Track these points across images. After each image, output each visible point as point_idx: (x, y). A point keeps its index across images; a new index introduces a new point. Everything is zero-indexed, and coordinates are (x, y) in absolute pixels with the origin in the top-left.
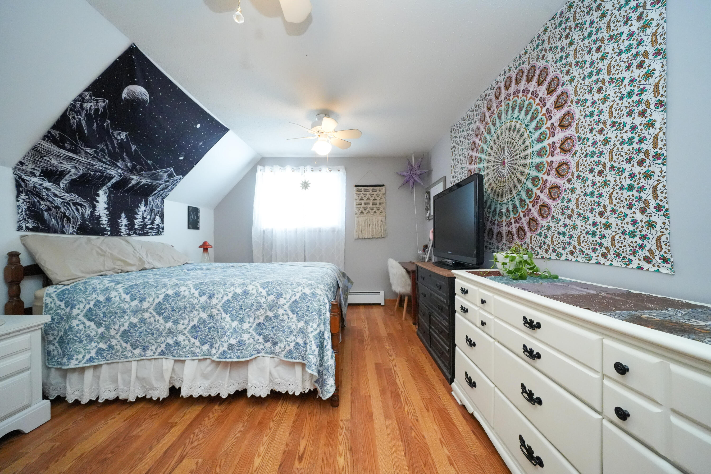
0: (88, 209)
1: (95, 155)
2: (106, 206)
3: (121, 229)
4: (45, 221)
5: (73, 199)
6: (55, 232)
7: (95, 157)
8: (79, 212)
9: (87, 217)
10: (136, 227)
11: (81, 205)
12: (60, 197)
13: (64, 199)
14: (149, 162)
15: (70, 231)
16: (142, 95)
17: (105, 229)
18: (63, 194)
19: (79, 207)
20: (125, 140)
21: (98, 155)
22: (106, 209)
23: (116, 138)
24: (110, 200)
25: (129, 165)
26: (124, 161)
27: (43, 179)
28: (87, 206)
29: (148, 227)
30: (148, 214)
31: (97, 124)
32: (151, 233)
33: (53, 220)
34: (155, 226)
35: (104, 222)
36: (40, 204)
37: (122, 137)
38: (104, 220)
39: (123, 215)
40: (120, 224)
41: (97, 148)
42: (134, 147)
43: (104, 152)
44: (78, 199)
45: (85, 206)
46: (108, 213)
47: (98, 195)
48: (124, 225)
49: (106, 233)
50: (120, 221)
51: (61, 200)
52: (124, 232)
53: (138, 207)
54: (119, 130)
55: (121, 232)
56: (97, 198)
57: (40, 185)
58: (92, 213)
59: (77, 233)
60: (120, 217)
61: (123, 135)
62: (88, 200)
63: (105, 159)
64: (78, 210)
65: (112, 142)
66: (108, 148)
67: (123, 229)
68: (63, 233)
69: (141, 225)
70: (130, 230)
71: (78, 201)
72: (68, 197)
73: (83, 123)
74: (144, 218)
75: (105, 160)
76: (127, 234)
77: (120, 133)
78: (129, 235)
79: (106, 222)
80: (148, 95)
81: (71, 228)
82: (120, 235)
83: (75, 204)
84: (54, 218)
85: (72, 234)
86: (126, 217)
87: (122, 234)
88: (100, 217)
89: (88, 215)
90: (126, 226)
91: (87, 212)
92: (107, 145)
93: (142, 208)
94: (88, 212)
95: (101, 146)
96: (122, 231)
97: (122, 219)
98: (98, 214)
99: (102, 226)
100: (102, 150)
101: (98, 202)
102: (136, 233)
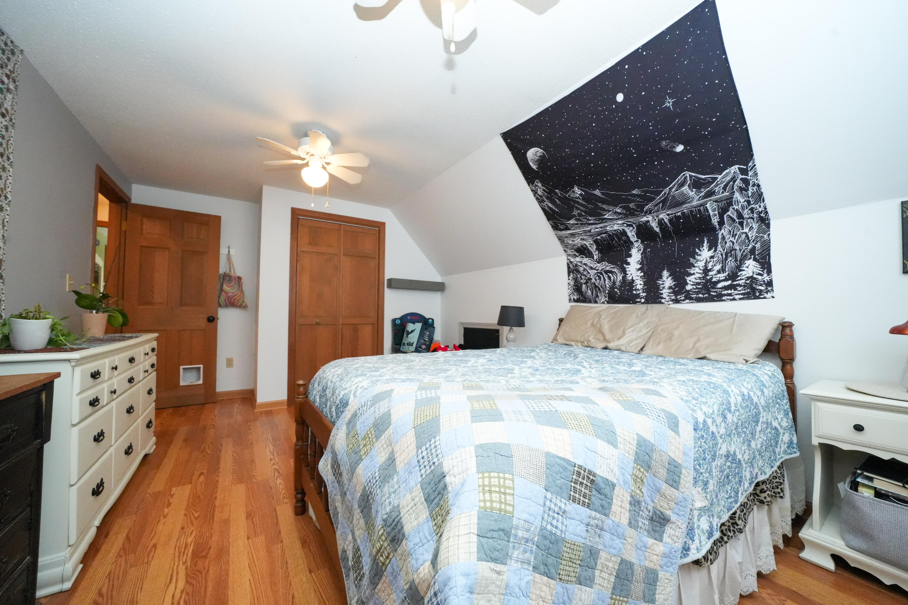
0: (619, 274)
1: (580, 222)
2: (639, 266)
3: (662, 294)
4: (582, 292)
5: (604, 267)
6: (590, 302)
7: (581, 224)
8: (611, 280)
9: (618, 284)
10: (689, 287)
11: (611, 272)
12: (595, 269)
13: (597, 270)
14: (634, 192)
15: (603, 300)
16: (536, 155)
17: (638, 296)
18: (596, 266)
19: (610, 275)
20: (583, 193)
21: (582, 221)
22: (639, 270)
23: (576, 198)
24: (645, 257)
25: (619, 211)
26: (610, 211)
27: (582, 257)
28: (617, 272)
29: (720, 285)
30: (718, 261)
31: (556, 198)
32: (730, 295)
33: (589, 291)
34: (742, 282)
35: (639, 287)
36: (582, 279)
37: (579, 193)
38: (639, 284)
39: (665, 273)
40: (662, 286)
41: (575, 216)
42: (597, 192)
43: (583, 216)
44: (608, 266)
45: (615, 272)
46: (642, 274)
47: (630, 256)
48: (666, 287)
49: (639, 300)
50: (661, 282)
51: (596, 271)
52: (667, 298)
53: (694, 255)
54: (570, 190)
55: (662, 298)
56: (629, 260)
57: (581, 262)
58: (624, 278)
59: (608, 303)
60: (661, 277)
61: (577, 191)
62: (617, 265)
63: (590, 220)
64: (609, 278)
65: (578, 203)
66: (581, 210)
67: (665, 292)
68: (596, 302)
69: (698, 284)
70: (676, 293)
71: (608, 268)
72: (600, 266)
73: (550, 205)
74: (706, 271)
75: (592, 222)
76: (673, 300)
77: (574, 192)
78: (677, 301)
79: (641, 287)
80: (539, 149)
81: (604, 297)
82: (661, 303)
83: (607, 272)
84: (590, 289)
85: (603, 303)
86: (670, 276)
87: (663, 301)
88: (633, 281)
89: (620, 281)
90: (670, 288)
91: (618, 278)
92: (578, 209)
93: (705, 253)
94: (620, 278)
95: (576, 212)
96: (664, 296)
97: (664, 278)
98: (630, 278)
99: (634, 292)
100: (580, 215)
101: (628, 264)
102: (691, 299)
